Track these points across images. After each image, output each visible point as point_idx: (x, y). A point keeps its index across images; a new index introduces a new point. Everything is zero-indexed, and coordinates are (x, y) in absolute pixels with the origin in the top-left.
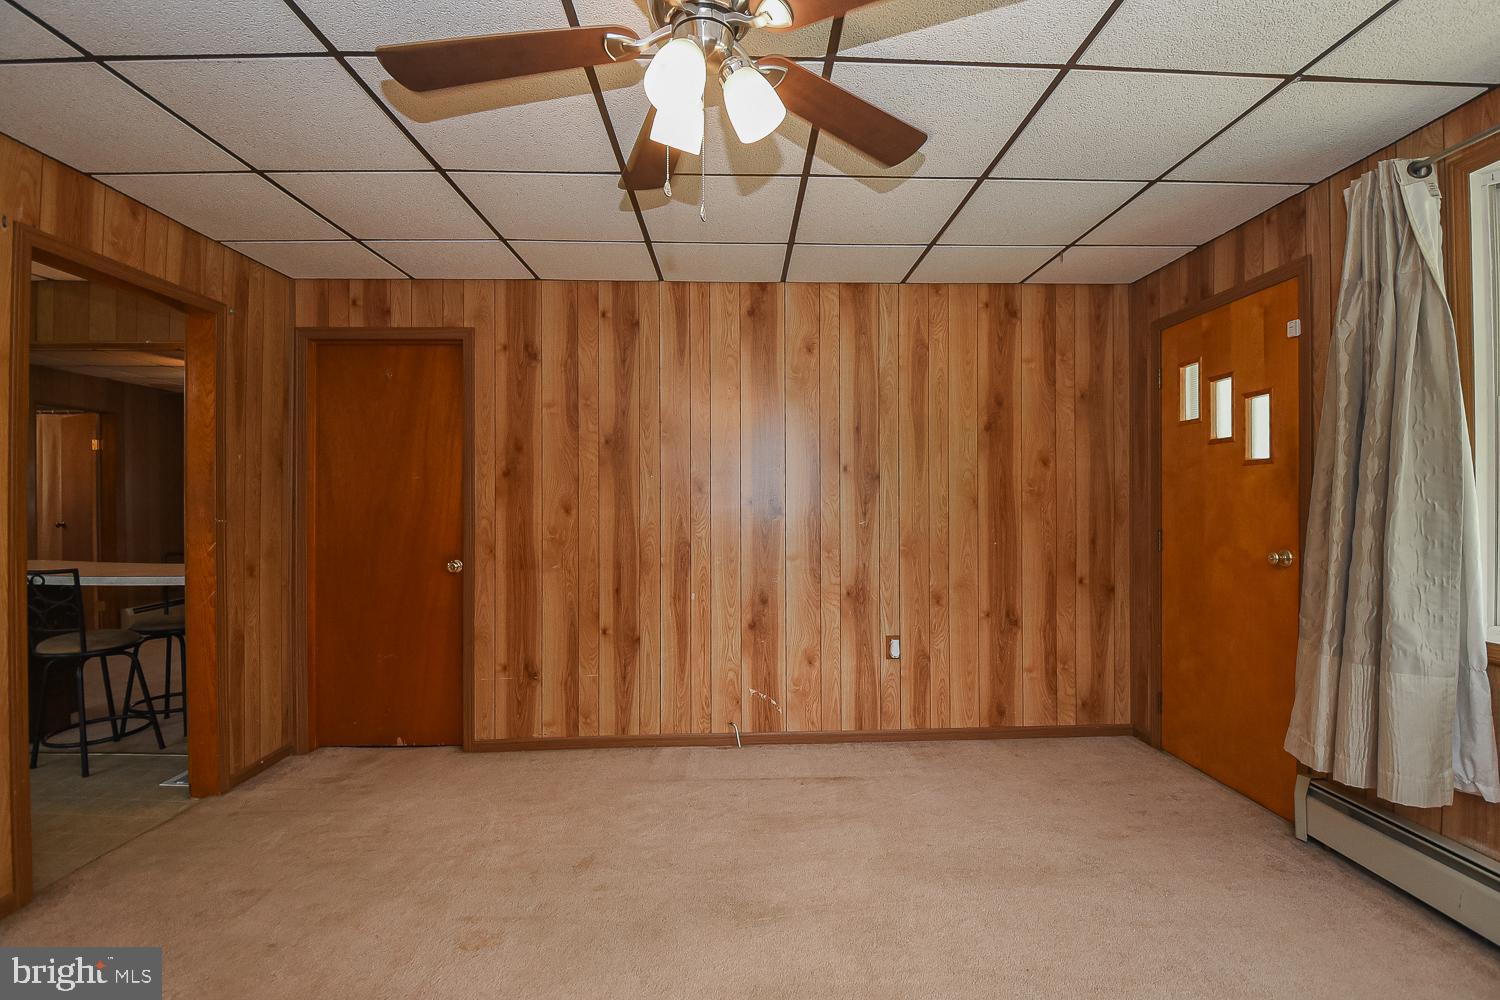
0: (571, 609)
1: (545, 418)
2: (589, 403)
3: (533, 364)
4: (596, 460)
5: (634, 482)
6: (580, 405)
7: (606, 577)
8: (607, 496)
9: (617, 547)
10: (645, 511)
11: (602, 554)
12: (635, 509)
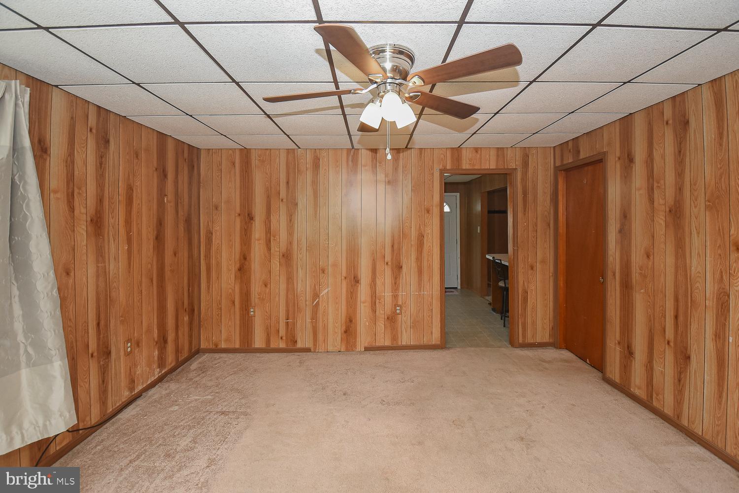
0: (650, 321)
1: (637, 196)
2: (659, 185)
3: (631, 166)
4: (663, 224)
5: (687, 239)
6: (655, 187)
7: (670, 305)
8: (670, 248)
9: (676, 286)
10: (694, 262)
11: (667, 288)
12: (688, 261)
